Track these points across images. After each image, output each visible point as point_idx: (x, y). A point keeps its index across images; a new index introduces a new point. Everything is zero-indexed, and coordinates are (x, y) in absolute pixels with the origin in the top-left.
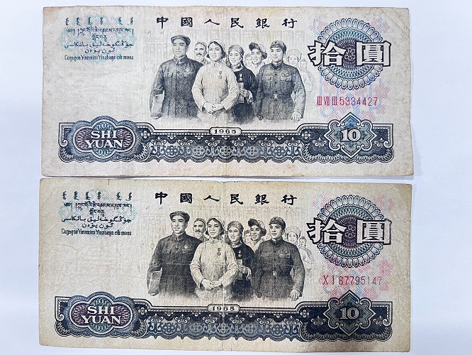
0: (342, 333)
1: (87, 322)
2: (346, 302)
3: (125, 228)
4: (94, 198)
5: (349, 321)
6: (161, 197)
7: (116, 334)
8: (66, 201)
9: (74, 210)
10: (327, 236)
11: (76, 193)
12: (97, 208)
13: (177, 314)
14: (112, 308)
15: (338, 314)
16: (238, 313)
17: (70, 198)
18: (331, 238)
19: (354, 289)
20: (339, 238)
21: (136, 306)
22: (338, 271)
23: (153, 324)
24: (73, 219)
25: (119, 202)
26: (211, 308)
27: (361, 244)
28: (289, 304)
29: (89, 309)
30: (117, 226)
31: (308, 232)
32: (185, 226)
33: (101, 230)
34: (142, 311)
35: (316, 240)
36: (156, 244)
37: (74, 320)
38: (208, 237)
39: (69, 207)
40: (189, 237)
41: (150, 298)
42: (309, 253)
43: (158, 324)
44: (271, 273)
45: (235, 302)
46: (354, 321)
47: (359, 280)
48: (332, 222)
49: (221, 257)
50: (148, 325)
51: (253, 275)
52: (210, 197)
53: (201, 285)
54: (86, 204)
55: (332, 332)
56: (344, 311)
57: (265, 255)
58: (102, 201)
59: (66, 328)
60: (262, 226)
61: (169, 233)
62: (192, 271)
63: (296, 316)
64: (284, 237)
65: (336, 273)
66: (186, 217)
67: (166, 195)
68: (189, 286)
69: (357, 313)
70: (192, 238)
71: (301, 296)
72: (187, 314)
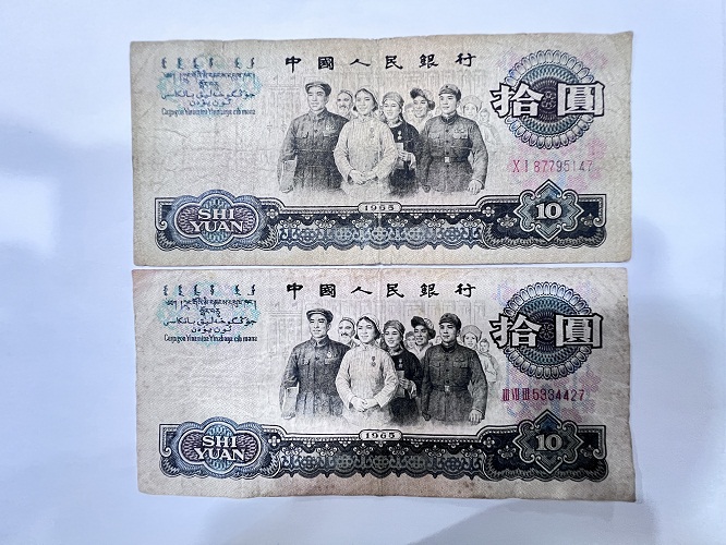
0: (539, 237)
1: (197, 230)
2: (544, 195)
3: (247, 105)
4: (205, 67)
5: (547, 222)
6: (293, 63)
7: (236, 245)
8: (167, 71)
9: (178, 83)
10: (517, 107)
11: (179, 60)
12: (210, 79)
13: (319, 217)
14: (232, 211)
15: (534, 211)
16: (399, 214)
17: (172, 66)
18: (523, 109)
19: (554, 178)
20: (534, 110)
21: (264, 207)
22: (533, 154)
23: (286, 231)
24: (177, 94)
25: (238, 71)
26: (362, 209)
27: (563, 116)
28: (468, 199)
29: (200, 212)
30: (236, 103)
31: (492, 102)
32: (326, 101)
33: (214, 109)
34: (272, 214)
35: (502, 113)
36: (288, 125)
37: (180, 228)
38: (356, 113)
39: (171, 79)
40: (330, 114)
41: (282, 197)
42: (493, 129)
43: (294, 231)
44: (442, 158)
45: (395, 199)
46: (555, 221)
47: (561, 167)
48: (524, 88)
49: (375, 140)
50: (280, 232)
51: (418, 162)
52: (357, 61)
53: (349, 178)
54: (194, 74)
55: (525, 236)
56: (541, 207)
57: (433, 136)
58: (215, 69)
59: (170, 238)
60: (429, 98)
61: (304, 110)
62: (337, 160)
63: (476, 215)
64: (459, 111)
65: (530, 157)
66: (327, 89)
67: (299, 60)
68: (333, 179)
69: (559, 211)
70: (335, 116)
71: (483, 188)
72: (333, 217)
